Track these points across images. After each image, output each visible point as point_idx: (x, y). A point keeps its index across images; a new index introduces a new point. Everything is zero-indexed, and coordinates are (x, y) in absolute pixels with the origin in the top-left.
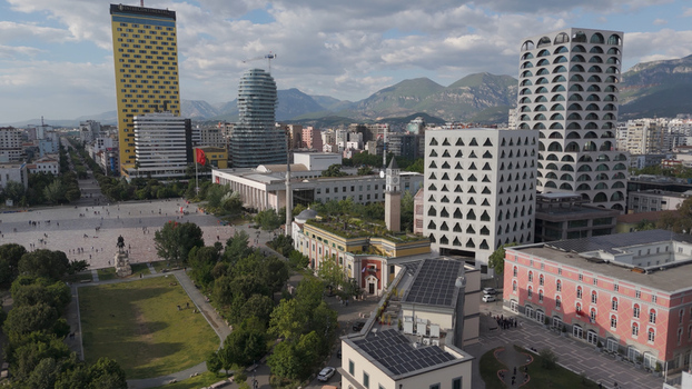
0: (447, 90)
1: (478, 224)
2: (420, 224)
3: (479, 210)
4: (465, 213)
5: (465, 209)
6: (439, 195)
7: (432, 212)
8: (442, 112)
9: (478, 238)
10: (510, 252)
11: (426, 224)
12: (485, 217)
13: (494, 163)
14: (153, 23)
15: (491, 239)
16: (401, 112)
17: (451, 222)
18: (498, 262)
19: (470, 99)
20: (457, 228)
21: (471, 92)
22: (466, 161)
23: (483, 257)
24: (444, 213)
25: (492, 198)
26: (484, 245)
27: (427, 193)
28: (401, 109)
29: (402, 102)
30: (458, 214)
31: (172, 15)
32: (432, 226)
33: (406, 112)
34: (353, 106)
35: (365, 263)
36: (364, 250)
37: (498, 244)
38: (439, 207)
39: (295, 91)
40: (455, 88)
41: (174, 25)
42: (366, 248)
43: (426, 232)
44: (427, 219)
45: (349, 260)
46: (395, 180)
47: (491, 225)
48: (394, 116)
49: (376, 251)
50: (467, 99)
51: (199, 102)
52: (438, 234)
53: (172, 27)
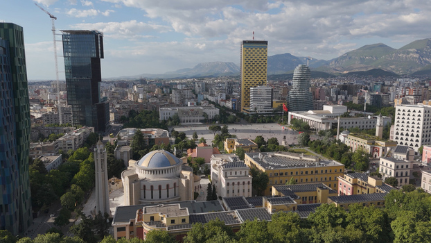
0: (398, 52)
1: (415, 139)
2: (392, 137)
3: (415, 134)
4: (410, 134)
5: (410, 133)
6: (400, 128)
7: (397, 134)
8: (393, 67)
9: (414, 143)
10: (425, 147)
11: (395, 138)
12: (418, 136)
13: (422, 118)
14: (258, 47)
15: (419, 144)
16: (362, 68)
17: (405, 137)
18: (421, 150)
19: (416, 58)
20: (407, 139)
21: (417, 53)
22: (411, 117)
23: (416, 149)
24: (402, 134)
25: (421, 130)
26: (417, 145)
27: (395, 127)
28: (362, 65)
29: (362, 60)
30: (407, 135)
31: (266, 43)
32: (397, 138)
33: (366, 68)
34: (327, 63)
35: (374, 148)
36: (373, 144)
37: (422, 145)
38: (400, 132)
39: (288, 55)
40: (405, 50)
41: (266, 47)
42: (374, 143)
43: (394, 140)
44: (395, 136)
45: (368, 147)
46: (381, 121)
47: (420, 139)
48: (357, 70)
49: (377, 145)
50: (413, 58)
51: (230, 63)
52: (399, 141)
53: (266, 48)
